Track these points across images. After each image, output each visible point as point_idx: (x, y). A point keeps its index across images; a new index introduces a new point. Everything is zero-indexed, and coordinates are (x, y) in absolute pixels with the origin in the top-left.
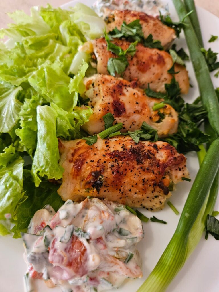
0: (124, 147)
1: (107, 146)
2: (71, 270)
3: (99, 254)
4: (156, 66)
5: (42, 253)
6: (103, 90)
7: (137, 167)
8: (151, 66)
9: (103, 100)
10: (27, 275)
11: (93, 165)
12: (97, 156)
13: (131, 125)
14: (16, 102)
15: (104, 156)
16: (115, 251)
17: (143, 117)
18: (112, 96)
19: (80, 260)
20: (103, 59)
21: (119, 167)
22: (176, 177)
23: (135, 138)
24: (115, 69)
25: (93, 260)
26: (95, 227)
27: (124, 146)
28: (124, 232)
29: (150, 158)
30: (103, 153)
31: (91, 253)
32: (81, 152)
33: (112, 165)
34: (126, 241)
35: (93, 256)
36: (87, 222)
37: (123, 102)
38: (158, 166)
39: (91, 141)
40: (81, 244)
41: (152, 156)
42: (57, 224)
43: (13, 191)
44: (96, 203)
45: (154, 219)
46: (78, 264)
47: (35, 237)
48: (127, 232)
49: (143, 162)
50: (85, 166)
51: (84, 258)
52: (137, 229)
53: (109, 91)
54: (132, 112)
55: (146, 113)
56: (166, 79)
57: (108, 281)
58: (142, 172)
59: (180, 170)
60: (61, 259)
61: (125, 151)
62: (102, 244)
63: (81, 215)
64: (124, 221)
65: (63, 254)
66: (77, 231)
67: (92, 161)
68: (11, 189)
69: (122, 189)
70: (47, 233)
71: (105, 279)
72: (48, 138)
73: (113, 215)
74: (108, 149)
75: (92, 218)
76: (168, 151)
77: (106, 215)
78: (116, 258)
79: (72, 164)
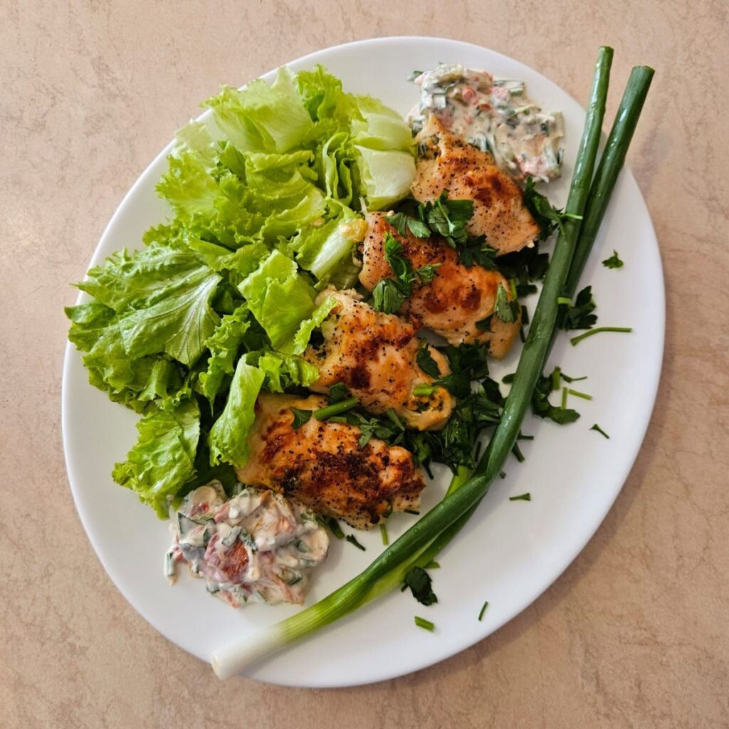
0: (341, 449)
1: (320, 436)
2: (225, 576)
3: (261, 569)
4: (459, 309)
5: (199, 547)
6: (347, 343)
7: (347, 481)
8: (450, 309)
9: (340, 359)
10: (171, 555)
11: (291, 458)
12: (300, 446)
13: (372, 404)
14: (208, 312)
15: (309, 451)
16: (282, 569)
17: (393, 401)
18: (357, 359)
19: (239, 568)
20: (372, 271)
21: (323, 474)
22: (399, 505)
23: (366, 434)
24: (383, 303)
25: (253, 574)
26: (267, 540)
27: (342, 447)
28: (302, 546)
29: (369, 474)
30: (310, 445)
31: (253, 566)
32: (281, 430)
33: (315, 468)
34: (299, 561)
35: (254, 571)
36: (259, 527)
37: (371, 372)
38: (377, 488)
39: (300, 418)
40: (245, 552)
41: (374, 473)
42: (224, 519)
43: (182, 469)
44: (280, 502)
45: (352, 539)
46: (234, 572)
47: (194, 524)
48: (306, 549)
49: (358, 478)
50: (280, 454)
51: (243, 568)
52: (321, 548)
53: (356, 349)
54: (380, 389)
55: (399, 398)
56: (468, 334)
57: (262, 596)
58: (352, 490)
59: (407, 499)
60: (218, 561)
61: (340, 455)
62: (269, 557)
63: (256, 514)
64: (309, 533)
65: (222, 557)
66: (245, 535)
67: (291, 452)
68: (179, 464)
69: (318, 498)
70: (209, 526)
71: (259, 592)
72: (243, 414)
73: (295, 525)
74: (319, 442)
75: (267, 526)
76: (401, 472)
77: (286, 525)
78: (280, 578)
79: (264, 444)
